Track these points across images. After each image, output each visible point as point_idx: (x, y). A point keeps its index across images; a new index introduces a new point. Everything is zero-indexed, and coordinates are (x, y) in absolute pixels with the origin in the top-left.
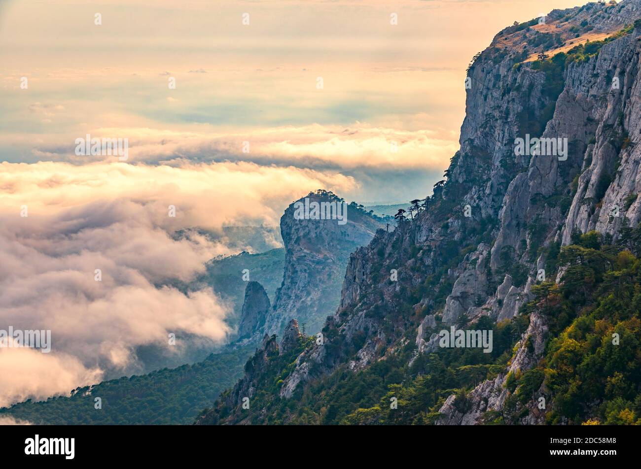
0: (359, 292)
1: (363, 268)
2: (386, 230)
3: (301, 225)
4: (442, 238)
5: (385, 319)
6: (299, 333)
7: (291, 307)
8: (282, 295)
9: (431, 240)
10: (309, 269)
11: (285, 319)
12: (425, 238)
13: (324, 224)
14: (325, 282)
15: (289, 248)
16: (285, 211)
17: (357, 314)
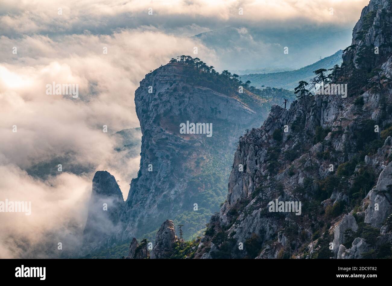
0: (250, 185)
1: (256, 155)
2: (283, 107)
3: (161, 100)
4: (355, 117)
5: (286, 219)
6: (176, 236)
7: (150, 203)
8: (139, 187)
9: (342, 119)
10: (172, 155)
11: (143, 217)
12: (334, 117)
13: (189, 98)
14: (193, 171)
15: (146, 128)
16: (141, 82)
17: (250, 213)
